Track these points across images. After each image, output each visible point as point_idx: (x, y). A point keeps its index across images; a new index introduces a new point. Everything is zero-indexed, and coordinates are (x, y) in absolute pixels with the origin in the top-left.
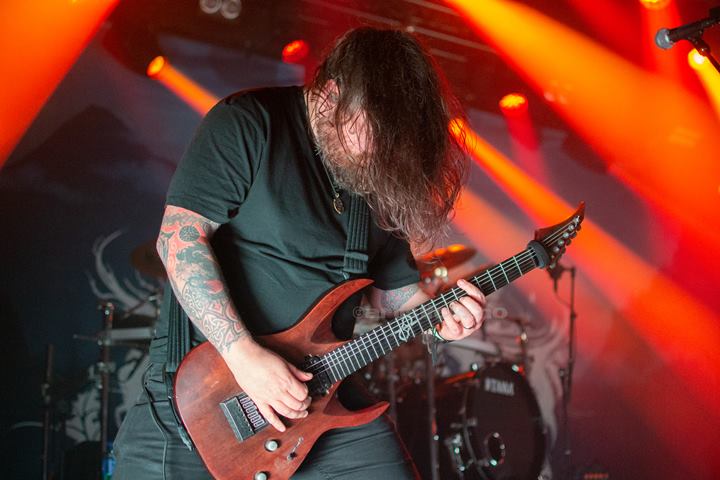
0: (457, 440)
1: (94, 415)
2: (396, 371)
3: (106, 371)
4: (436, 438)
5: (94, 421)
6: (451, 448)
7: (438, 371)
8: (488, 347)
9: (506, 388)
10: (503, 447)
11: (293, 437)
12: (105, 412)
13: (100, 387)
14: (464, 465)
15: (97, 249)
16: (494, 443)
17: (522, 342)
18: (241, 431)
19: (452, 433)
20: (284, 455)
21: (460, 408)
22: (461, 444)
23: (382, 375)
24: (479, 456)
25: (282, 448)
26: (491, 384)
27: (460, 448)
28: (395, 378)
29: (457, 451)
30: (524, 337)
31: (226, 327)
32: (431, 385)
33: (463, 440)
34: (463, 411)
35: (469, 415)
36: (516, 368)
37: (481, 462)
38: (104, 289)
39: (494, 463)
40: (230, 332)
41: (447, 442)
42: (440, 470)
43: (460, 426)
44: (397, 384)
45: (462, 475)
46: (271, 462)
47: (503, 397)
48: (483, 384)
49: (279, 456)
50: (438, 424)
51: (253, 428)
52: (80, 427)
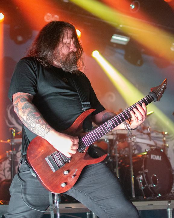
0: (141, 177)
1: (8, 169)
2: (118, 152)
3: (12, 154)
4: (133, 177)
5: (8, 171)
6: (139, 180)
7: (133, 151)
8: (152, 143)
9: (158, 158)
10: (158, 180)
11: (74, 169)
12: (13, 169)
13: (11, 160)
14: (143, 187)
15: (8, 109)
16: (155, 178)
17: (164, 140)
18: (54, 167)
19: (139, 175)
20: (71, 176)
21: (142, 166)
22: (142, 179)
23: (113, 154)
24: (149, 183)
25: (70, 173)
26: (153, 157)
27: (142, 180)
28: (118, 155)
29: (141, 181)
30: (165, 139)
31: (44, 127)
32: (131, 157)
33: (143, 177)
34: (143, 166)
35: (145, 168)
36: (162, 151)
37: (150, 186)
38: (11, 123)
39: (154, 186)
40: (46, 129)
41: (137, 178)
42: (135, 188)
43: (142, 172)
44: (118, 157)
45: (143, 190)
46: (66, 179)
47: (157, 161)
48: (150, 157)
49: (69, 176)
50: (134, 172)
51: (59, 166)
52: (3, 174)
